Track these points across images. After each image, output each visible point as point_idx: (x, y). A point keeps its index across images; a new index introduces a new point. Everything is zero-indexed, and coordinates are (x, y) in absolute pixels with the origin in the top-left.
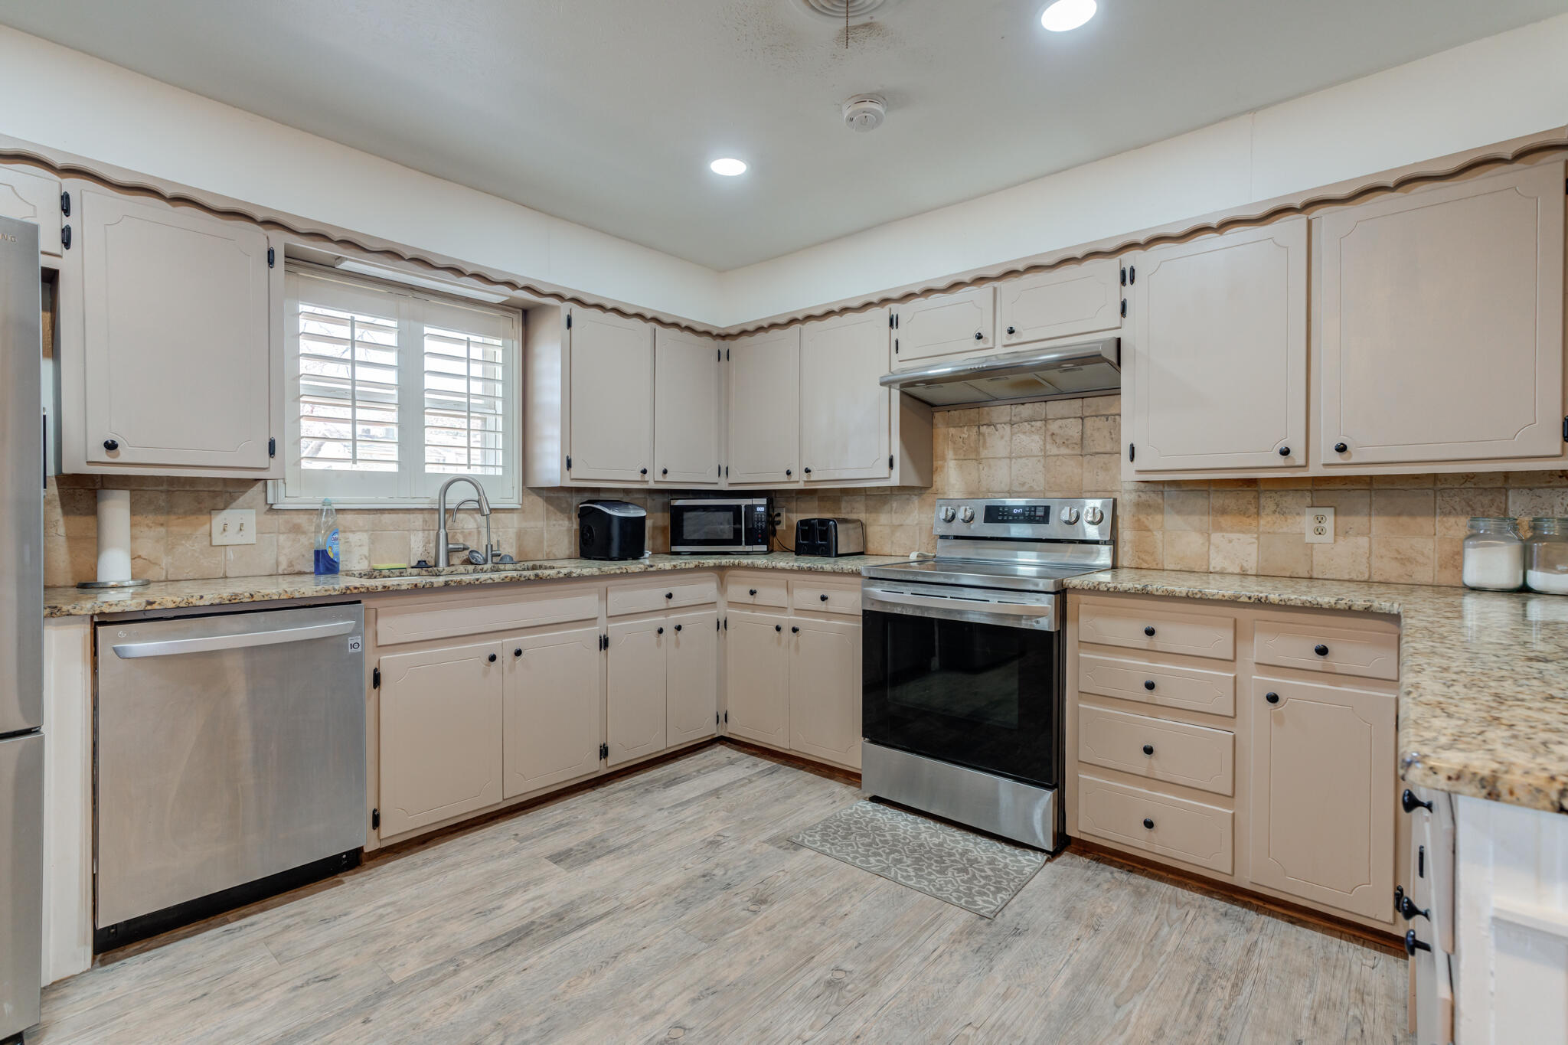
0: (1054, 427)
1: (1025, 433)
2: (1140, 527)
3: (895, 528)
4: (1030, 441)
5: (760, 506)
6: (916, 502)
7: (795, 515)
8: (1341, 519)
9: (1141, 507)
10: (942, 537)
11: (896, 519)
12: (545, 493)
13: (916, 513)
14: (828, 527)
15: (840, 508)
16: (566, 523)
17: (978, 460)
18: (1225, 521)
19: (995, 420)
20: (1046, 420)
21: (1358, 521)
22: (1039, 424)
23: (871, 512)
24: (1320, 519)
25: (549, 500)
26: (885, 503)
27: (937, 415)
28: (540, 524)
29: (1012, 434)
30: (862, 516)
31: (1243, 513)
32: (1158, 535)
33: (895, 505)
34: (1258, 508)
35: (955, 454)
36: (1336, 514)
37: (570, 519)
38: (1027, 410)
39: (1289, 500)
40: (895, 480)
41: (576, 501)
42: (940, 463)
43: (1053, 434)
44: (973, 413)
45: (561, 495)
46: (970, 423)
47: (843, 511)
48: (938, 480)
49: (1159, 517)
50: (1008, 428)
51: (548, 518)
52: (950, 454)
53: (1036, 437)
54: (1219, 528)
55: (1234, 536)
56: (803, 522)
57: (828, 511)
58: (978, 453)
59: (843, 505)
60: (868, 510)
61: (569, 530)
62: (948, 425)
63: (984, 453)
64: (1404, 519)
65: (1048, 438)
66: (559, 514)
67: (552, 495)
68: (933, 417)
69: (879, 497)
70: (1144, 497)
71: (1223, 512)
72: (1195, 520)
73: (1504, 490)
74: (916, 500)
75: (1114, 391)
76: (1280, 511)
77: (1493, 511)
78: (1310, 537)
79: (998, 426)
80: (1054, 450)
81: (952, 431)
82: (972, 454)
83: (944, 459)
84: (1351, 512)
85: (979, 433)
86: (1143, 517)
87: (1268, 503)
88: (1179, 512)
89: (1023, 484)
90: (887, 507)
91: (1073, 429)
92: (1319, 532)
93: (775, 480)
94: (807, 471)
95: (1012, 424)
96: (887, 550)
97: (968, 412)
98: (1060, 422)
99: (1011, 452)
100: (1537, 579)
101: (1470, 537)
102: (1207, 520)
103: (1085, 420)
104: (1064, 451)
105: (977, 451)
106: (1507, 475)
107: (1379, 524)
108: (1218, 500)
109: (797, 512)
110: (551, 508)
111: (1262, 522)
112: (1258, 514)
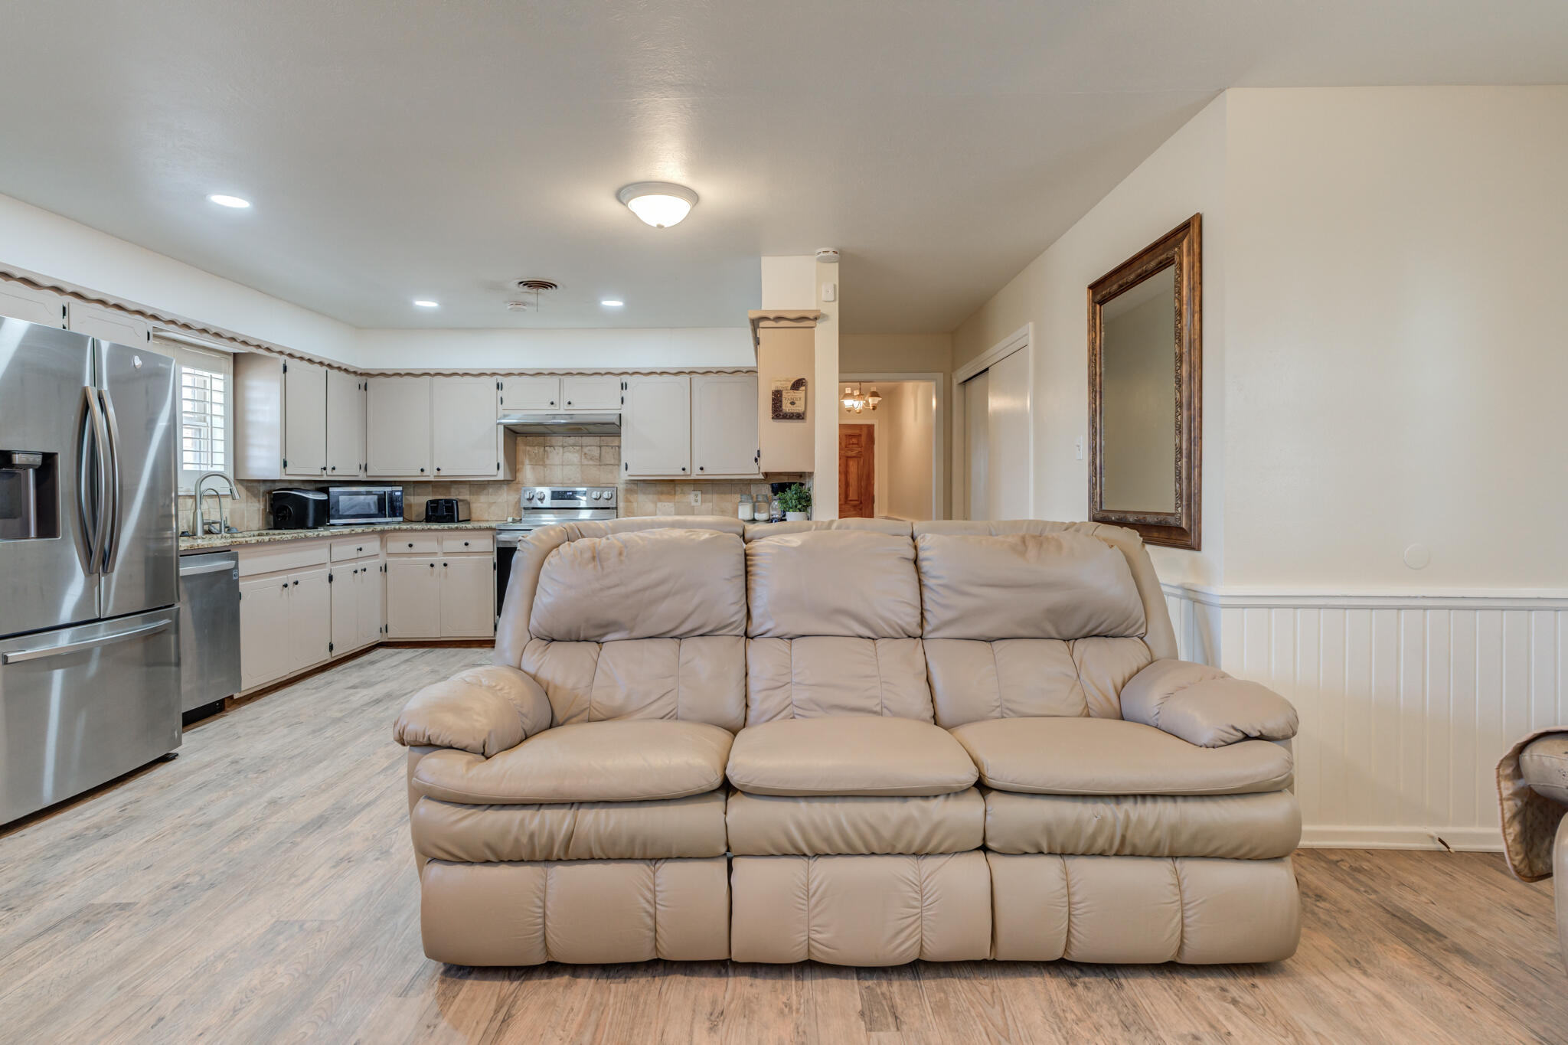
0: (586, 450)
1: (570, 452)
2: (627, 501)
3: (490, 504)
4: (573, 456)
5: (398, 491)
6: (506, 489)
7: (412, 497)
8: (703, 496)
9: (628, 491)
10: (525, 508)
11: (491, 499)
12: (245, 484)
13: (505, 495)
14: (453, 504)
15: (450, 493)
16: (257, 504)
17: (544, 465)
18: (663, 497)
19: (554, 444)
20: (582, 446)
21: (709, 496)
22: (578, 448)
23: (473, 495)
24: (696, 496)
25: (248, 489)
26: (484, 489)
27: (518, 438)
28: (243, 506)
29: (563, 453)
30: (467, 497)
31: (669, 493)
32: (635, 505)
33: (490, 490)
34: (675, 491)
35: (530, 460)
36: (702, 493)
37: (259, 501)
38: (572, 440)
39: (686, 488)
40: (501, 476)
41: (262, 488)
42: (521, 466)
43: (585, 454)
44: (541, 439)
45: (255, 484)
46: (539, 445)
47: (452, 494)
48: (520, 476)
49: (635, 496)
50: (561, 449)
51: (247, 502)
52: (527, 462)
53: (577, 455)
54: (660, 501)
55: (666, 504)
56: (432, 502)
57: (441, 494)
58: (544, 462)
59: (453, 490)
60: (470, 494)
61: (259, 510)
62: (526, 445)
63: (548, 462)
64: (723, 496)
65: (583, 457)
66: (253, 498)
67: (251, 485)
68: (516, 439)
69: (480, 486)
70: (629, 486)
71: (662, 493)
72: (651, 497)
73: (749, 484)
74: (505, 487)
75: (618, 435)
76: (683, 492)
77: (747, 492)
78: (694, 504)
79: (556, 448)
80: (585, 462)
81: (528, 448)
82: (540, 462)
83: (523, 463)
84: (706, 493)
85: (544, 450)
86: (628, 496)
87: (678, 489)
88: (644, 493)
89: (570, 479)
90: (485, 492)
91: (596, 452)
92: (696, 501)
93: (411, 472)
94: (438, 469)
95: (563, 447)
96: (486, 517)
97: (538, 438)
98: (589, 448)
99: (563, 462)
100: (757, 516)
101: (741, 502)
102: (654, 497)
103: (602, 448)
104: (591, 462)
105: (543, 460)
106: (751, 480)
107: (715, 497)
108: (660, 488)
109: (414, 495)
110: (249, 494)
111: (676, 497)
112: (675, 494)
